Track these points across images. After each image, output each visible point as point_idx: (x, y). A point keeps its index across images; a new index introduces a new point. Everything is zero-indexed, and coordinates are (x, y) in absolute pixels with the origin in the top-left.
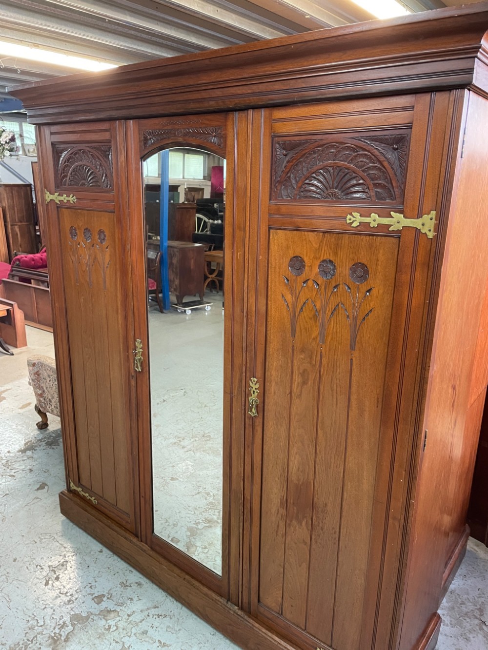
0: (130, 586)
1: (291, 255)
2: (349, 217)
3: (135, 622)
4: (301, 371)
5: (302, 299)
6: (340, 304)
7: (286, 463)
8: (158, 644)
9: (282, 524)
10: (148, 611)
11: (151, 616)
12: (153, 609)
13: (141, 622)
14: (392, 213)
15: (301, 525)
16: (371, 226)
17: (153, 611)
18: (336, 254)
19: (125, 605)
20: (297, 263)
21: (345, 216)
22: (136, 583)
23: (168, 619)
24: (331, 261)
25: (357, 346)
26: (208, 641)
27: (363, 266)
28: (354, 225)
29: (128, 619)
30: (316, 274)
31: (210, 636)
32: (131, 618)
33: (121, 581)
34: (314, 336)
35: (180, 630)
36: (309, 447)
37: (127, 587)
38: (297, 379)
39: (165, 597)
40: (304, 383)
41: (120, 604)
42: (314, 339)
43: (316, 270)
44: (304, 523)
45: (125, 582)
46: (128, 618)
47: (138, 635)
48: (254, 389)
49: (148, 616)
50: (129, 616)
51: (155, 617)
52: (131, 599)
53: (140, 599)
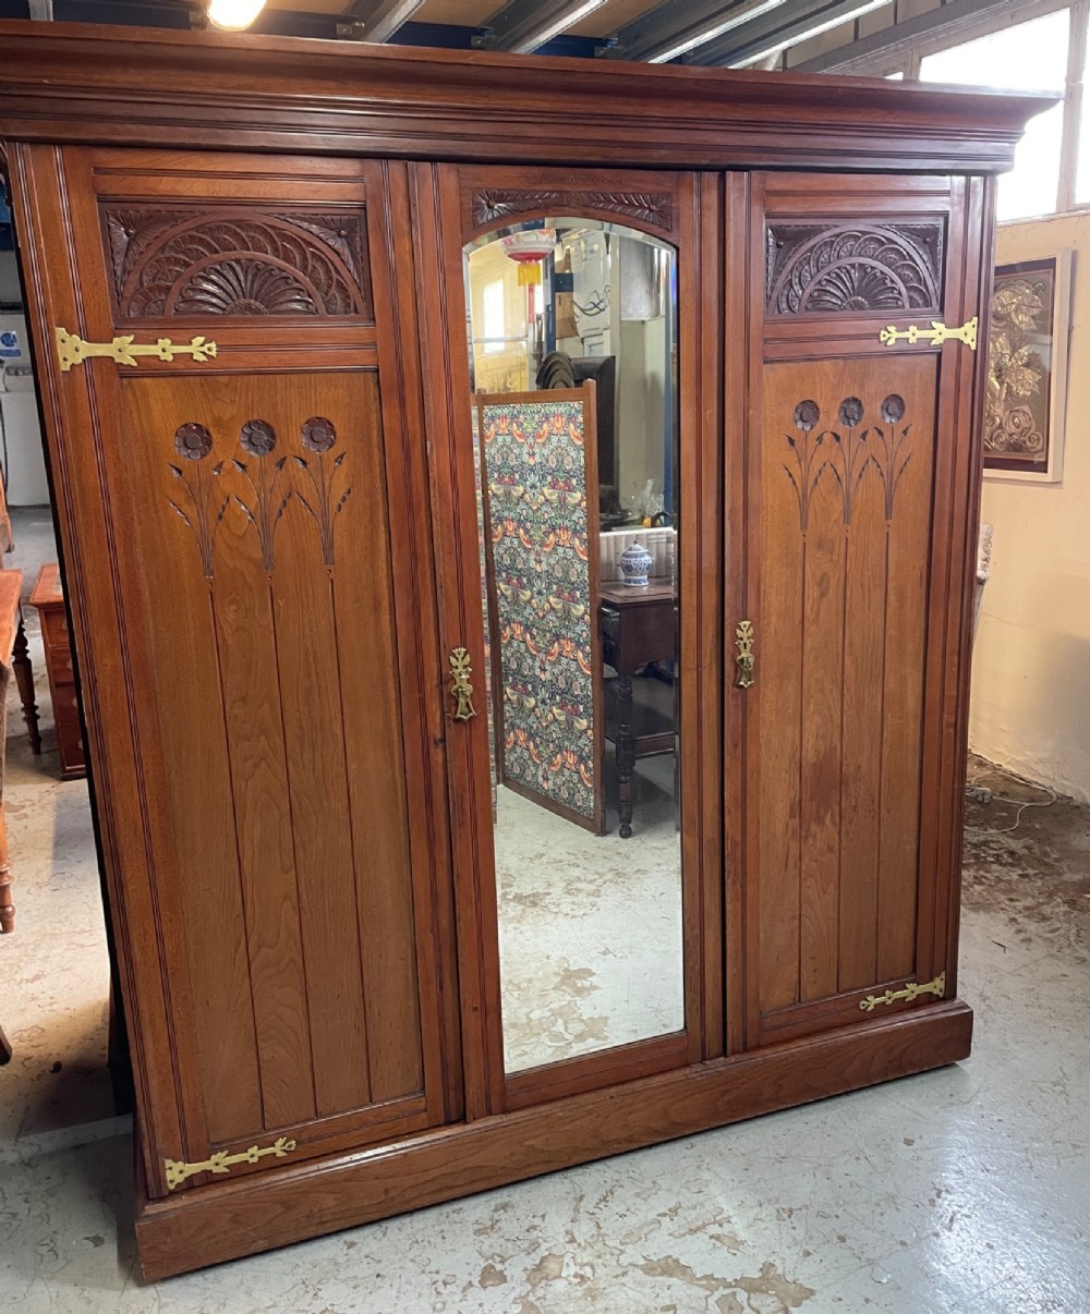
0: (497, 1221)
1: (798, 400)
2: (883, 332)
3: (593, 1236)
4: (818, 579)
5: (816, 466)
6: (870, 461)
7: (798, 742)
8: (668, 1219)
9: (794, 846)
10: (581, 1210)
11: (597, 1210)
12: (582, 1204)
13: (599, 1227)
14: (934, 324)
15: (824, 824)
16: (910, 341)
17: (588, 1204)
18: (862, 386)
19: (540, 1241)
20: (808, 410)
21: (877, 332)
22: (496, 1210)
23: (618, 1192)
24: (855, 400)
25: (894, 514)
26: (700, 1156)
27: (896, 397)
28: (891, 342)
29: (579, 1245)
30: (837, 421)
31: (692, 1151)
32: (580, 1240)
33: (471, 1232)
34: (835, 516)
35: (654, 1183)
36: (831, 692)
37: (496, 1227)
38: (812, 592)
39: (566, 1181)
40: (822, 595)
41: (533, 1247)
42: (835, 521)
43: (836, 416)
44: (828, 820)
45: (477, 1227)
46: (575, 1245)
47: (629, 1241)
48: (745, 640)
49: (593, 1214)
50: (572, 1241)
51: (601, 1206)
52: (534, 1228)
53: (543, 1216)
